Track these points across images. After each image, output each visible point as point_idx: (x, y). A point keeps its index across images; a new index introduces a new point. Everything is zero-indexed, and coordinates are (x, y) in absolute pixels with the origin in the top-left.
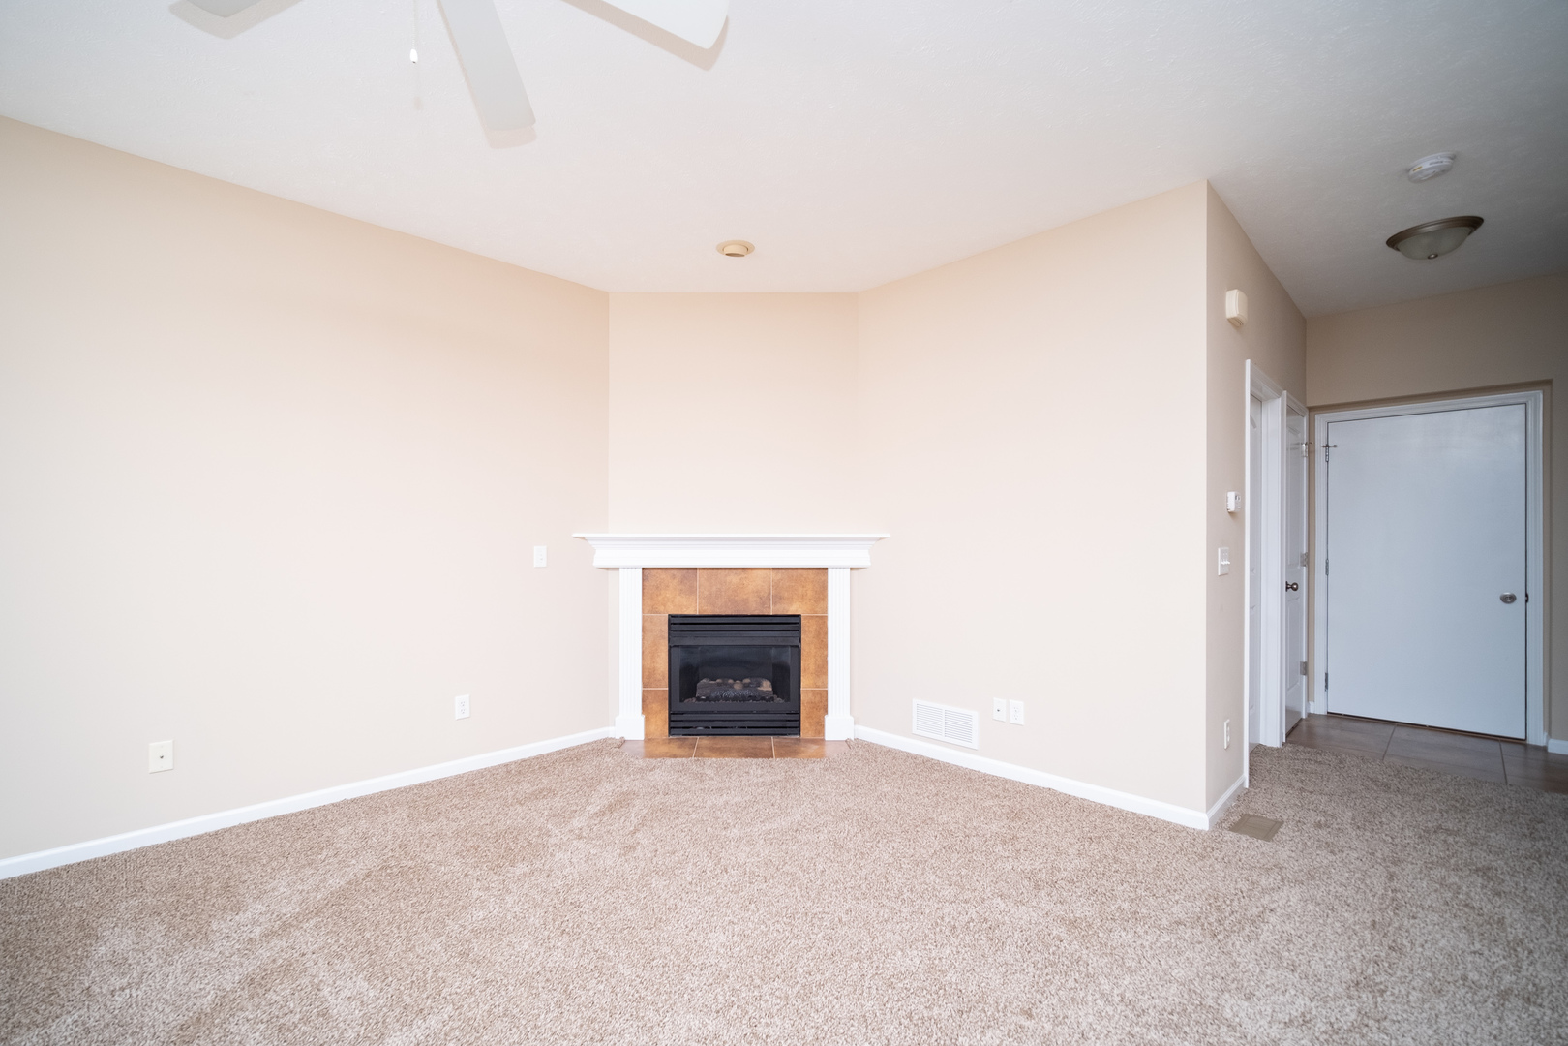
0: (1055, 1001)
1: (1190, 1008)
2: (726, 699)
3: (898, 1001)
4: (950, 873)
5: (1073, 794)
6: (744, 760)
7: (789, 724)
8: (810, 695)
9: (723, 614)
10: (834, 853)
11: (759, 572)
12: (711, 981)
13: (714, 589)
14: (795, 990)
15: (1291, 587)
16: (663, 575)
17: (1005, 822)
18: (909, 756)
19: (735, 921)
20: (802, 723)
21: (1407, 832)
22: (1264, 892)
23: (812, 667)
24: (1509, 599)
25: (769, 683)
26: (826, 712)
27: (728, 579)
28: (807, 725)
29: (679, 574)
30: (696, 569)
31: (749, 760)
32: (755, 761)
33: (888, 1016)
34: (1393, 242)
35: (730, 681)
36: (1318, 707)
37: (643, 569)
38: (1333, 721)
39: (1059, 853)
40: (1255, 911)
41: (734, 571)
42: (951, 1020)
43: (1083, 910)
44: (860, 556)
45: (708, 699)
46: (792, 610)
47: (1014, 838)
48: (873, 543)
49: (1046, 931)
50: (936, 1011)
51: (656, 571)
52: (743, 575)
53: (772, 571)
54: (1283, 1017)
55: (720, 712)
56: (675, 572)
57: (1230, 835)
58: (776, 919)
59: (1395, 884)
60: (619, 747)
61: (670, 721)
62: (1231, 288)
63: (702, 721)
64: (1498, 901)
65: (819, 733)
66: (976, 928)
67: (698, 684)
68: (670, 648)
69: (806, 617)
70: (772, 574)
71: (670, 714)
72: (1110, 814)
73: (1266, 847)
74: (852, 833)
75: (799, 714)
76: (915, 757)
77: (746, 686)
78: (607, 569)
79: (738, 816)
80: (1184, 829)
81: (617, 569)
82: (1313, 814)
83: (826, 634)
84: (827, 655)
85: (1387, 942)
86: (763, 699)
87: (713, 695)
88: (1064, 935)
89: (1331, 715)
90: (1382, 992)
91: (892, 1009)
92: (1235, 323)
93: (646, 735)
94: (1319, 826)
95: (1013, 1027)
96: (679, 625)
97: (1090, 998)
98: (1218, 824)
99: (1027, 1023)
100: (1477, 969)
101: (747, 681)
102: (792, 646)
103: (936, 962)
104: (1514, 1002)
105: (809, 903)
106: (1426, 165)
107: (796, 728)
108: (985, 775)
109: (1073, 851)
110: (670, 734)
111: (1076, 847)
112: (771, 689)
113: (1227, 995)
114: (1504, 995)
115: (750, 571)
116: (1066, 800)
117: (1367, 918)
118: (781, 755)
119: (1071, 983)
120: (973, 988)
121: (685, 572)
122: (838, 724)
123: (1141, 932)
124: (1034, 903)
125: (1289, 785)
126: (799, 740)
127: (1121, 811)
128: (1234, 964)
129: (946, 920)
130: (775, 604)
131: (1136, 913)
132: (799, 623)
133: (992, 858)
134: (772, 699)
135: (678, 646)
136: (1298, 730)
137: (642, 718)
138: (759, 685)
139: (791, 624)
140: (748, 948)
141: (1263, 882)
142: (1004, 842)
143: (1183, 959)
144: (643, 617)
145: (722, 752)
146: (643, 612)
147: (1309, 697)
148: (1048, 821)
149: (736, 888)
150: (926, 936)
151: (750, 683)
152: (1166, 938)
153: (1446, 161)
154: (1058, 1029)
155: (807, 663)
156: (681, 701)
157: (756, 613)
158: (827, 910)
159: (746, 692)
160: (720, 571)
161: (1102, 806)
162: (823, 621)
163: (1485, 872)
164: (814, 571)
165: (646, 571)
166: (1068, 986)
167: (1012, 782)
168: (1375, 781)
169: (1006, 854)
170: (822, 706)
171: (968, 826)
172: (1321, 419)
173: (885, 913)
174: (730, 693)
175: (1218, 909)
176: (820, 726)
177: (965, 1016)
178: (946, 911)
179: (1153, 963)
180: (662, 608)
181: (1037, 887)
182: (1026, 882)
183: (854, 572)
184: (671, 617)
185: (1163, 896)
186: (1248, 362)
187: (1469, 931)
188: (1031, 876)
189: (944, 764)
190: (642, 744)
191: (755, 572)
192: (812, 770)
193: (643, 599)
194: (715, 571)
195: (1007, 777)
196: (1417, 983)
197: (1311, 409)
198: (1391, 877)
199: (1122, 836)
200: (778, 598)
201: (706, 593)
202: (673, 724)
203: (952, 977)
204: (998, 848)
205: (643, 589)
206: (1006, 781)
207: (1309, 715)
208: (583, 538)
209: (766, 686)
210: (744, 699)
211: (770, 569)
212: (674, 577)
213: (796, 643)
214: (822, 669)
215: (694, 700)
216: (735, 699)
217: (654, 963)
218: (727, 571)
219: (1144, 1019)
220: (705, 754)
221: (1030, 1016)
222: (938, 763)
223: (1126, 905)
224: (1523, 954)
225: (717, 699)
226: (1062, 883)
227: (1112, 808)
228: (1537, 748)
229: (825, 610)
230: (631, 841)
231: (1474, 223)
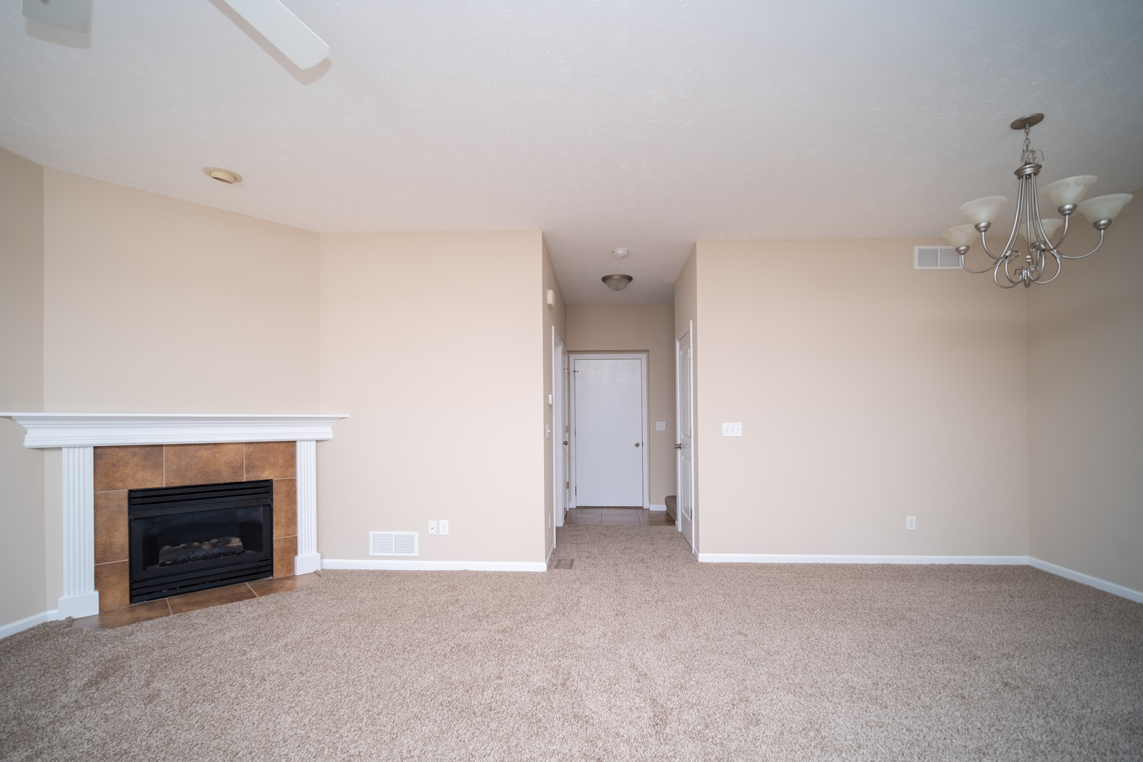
0: (510, 667)
1: (565, 647)
2: (195, 559)
3: (431, 700)
4: (430, 629)
5: (478, 570)
6: (230, 604)
7: (262, 570)
8: (282, 543)
9: (194, 484)
10: (347, 642)
11: (232, 446)
12: (297, 744)
13: (183, 463)
14: (364, 723)
15: (565, 443)
16: (121, 453)
17: (448, 593)
18: (369, 572)
19: (294, 705)
20: (274, 566)
21: (617, 552)
22: (576, 591)
23: (283, 520)
24: (637, 445)
25: (238, 540)
26: (296, 553)
27: (199, 454)
28: (279, 567)
29: (142, 451)
30: (162, 446)
31: (235, 604)
32: (241, 603)
33: (429, 710)
34: (605, 279)
35: (196, 544)
36: (573, 505)
37: (95, 447)
38: (579, 511)
39: (483, 601)
40: (576, 600)
41: (205, 447)
42: (464, 697)
43: (507, 623)
44: (325, 432)
45: (174, 563)
46: (265, 476)
47: (457, 601)
48: (335, 421)
49: (493, 639)
50: (454, 696)
51: (112, 449)
52: (215, 450)
53: (244, 445)
54: (597, 636)
55: (189, 572)
56: (136, 450)
57: (556, 571)
58: (326, 692)
59: (618, 574)
60: (70, 626)
61: (131, 589)
62: (549, 289)
63: (166, 583)
64: (648, 570)
65: (290, 571)
66: (457, 650)
67: (160, 552)
68: (130, 522)
69: (277, 481)
70: (245, 448)
71: (131, 584)
72: (501, 575)
73: (571, 572)
74: (353, 627)
75: (272, 560)
76: (374, 572)
77: (214, 545)
78: (42, 449)
79: (251, 643)
80: (537, 573)
81: (60, 449)
82: (584, 553)
83: (295, 492)
84: (296, 509)
85: (621, 596)
86: (234, 553)
87: (180, 559)
88: (502, 638)
89: (578, 508)
90: (625, 614)
91: (429, 705)
92: (550, 306)
93: (101, 609)
94: (587, 558)
95: (495, 686)
96: (139, 500)
97: (524, 659)
98: (549, 567)
99: (501, 682)
100: (648, 596)
101: (214, 541)
102: (263, 506)
103: (443, 674)
104: (660, 603)
105: (346, 675)
106: (620, 252)
107: (270, 571)
108: (425, 571)
109: (490, 598)
110: (131, 601)
111: (491, 595)
112: (241, 544)
113: (576, 636)
114: (657, 602)
115: (222, 446)
116: (476, 574)
117: (613, 589)
118: (261, 594)
119: (513, 657)
120: (468, 678)
121: (149, 449)
122: (307, 561)
123: (535, 624)
124: (482, 629)
125: (572, 543)
126: (272, 580)
127: (505, 572)
128: (575, 623)
129: (439, 652)
130: (248, 472)
131: (530, 616)
132: (271, 486)
133: (450, 614)
134: (243, 552)
135: (140, 519)
136: (568, 516)
137: (97, 593)
138: (228, 542)
139: (263, 489)
140: (314, 716)
141: (575, 587)
142: (453, 604)
143: (555, 628)
144: (95, 494)
145: (202, 604)
146: (95, 490)
147: (570, 500)
148: (472, 587)
149: (281, 687)
150: (431, 664)
151: (217, 543)
152: (546, 623)
153: (626, 253)
154: (516, 678)
155: (279, 517)
156: (144, 569)
157: (229, 481)
158: (360, 675)
159: (216, 551)
160: (189, 447)
161: (495, 572)
162: (292, 484)
163: (642, 560)
164: (284, 444)
165: (98, 450)
166: (513, 659)
167: (443, 572)
168: (601, 534)
169: (456, 610)
170: (292, 548)
171: (428, 601)
172: (573, 357)
173: (400, 662)
174: (200, 554)
175: (562, 604)
176: (291, 565)
177: (470, 691)
178: (436, 648)
179: (545, 635)
180: (120, 485)
181: (479, 620)
182: (473, 620)
183: (319, 443)
184: (131, 492)
185: (538, 605)
186: (553, 327)
187: (643, 584)
188: (475, 616)
189: (395, 571)
190: (97, 618)
191: (228, 446)
192: (298, 597)
193: (95, 478)
194: (184, 447)
195: (439, 569)
196: (634, 607)
197: (568, 351)
198: (616, 571)
199: (510, 584)
200: (251, 467)
201: (174, 467)
202: (135, 592)
203: (455, 678)
204: (451, 608)
205: (95, 467)
206: (439, 572)
207: (570, 509)
208: (10, 418)
209: (236, 542)
210: (215, 556)
211: (242, 443)
212: (135, 454)
213: (269, 502)
214: (292, 520)
215: (157, 567)
216: (204, 558)
217: (240, 755)
218: (197, 447)
219: (549, 658)
220: (185, 609)
221: (501, 678)
222: (391, 572)
223: (524, 615)
224: (658, 586)
225: (184, 561)
226: (492, 614)
227: (501, 572)
228: (646, 509)
229: (294, 474)
230: (147, 692)
231: (630, 279)
